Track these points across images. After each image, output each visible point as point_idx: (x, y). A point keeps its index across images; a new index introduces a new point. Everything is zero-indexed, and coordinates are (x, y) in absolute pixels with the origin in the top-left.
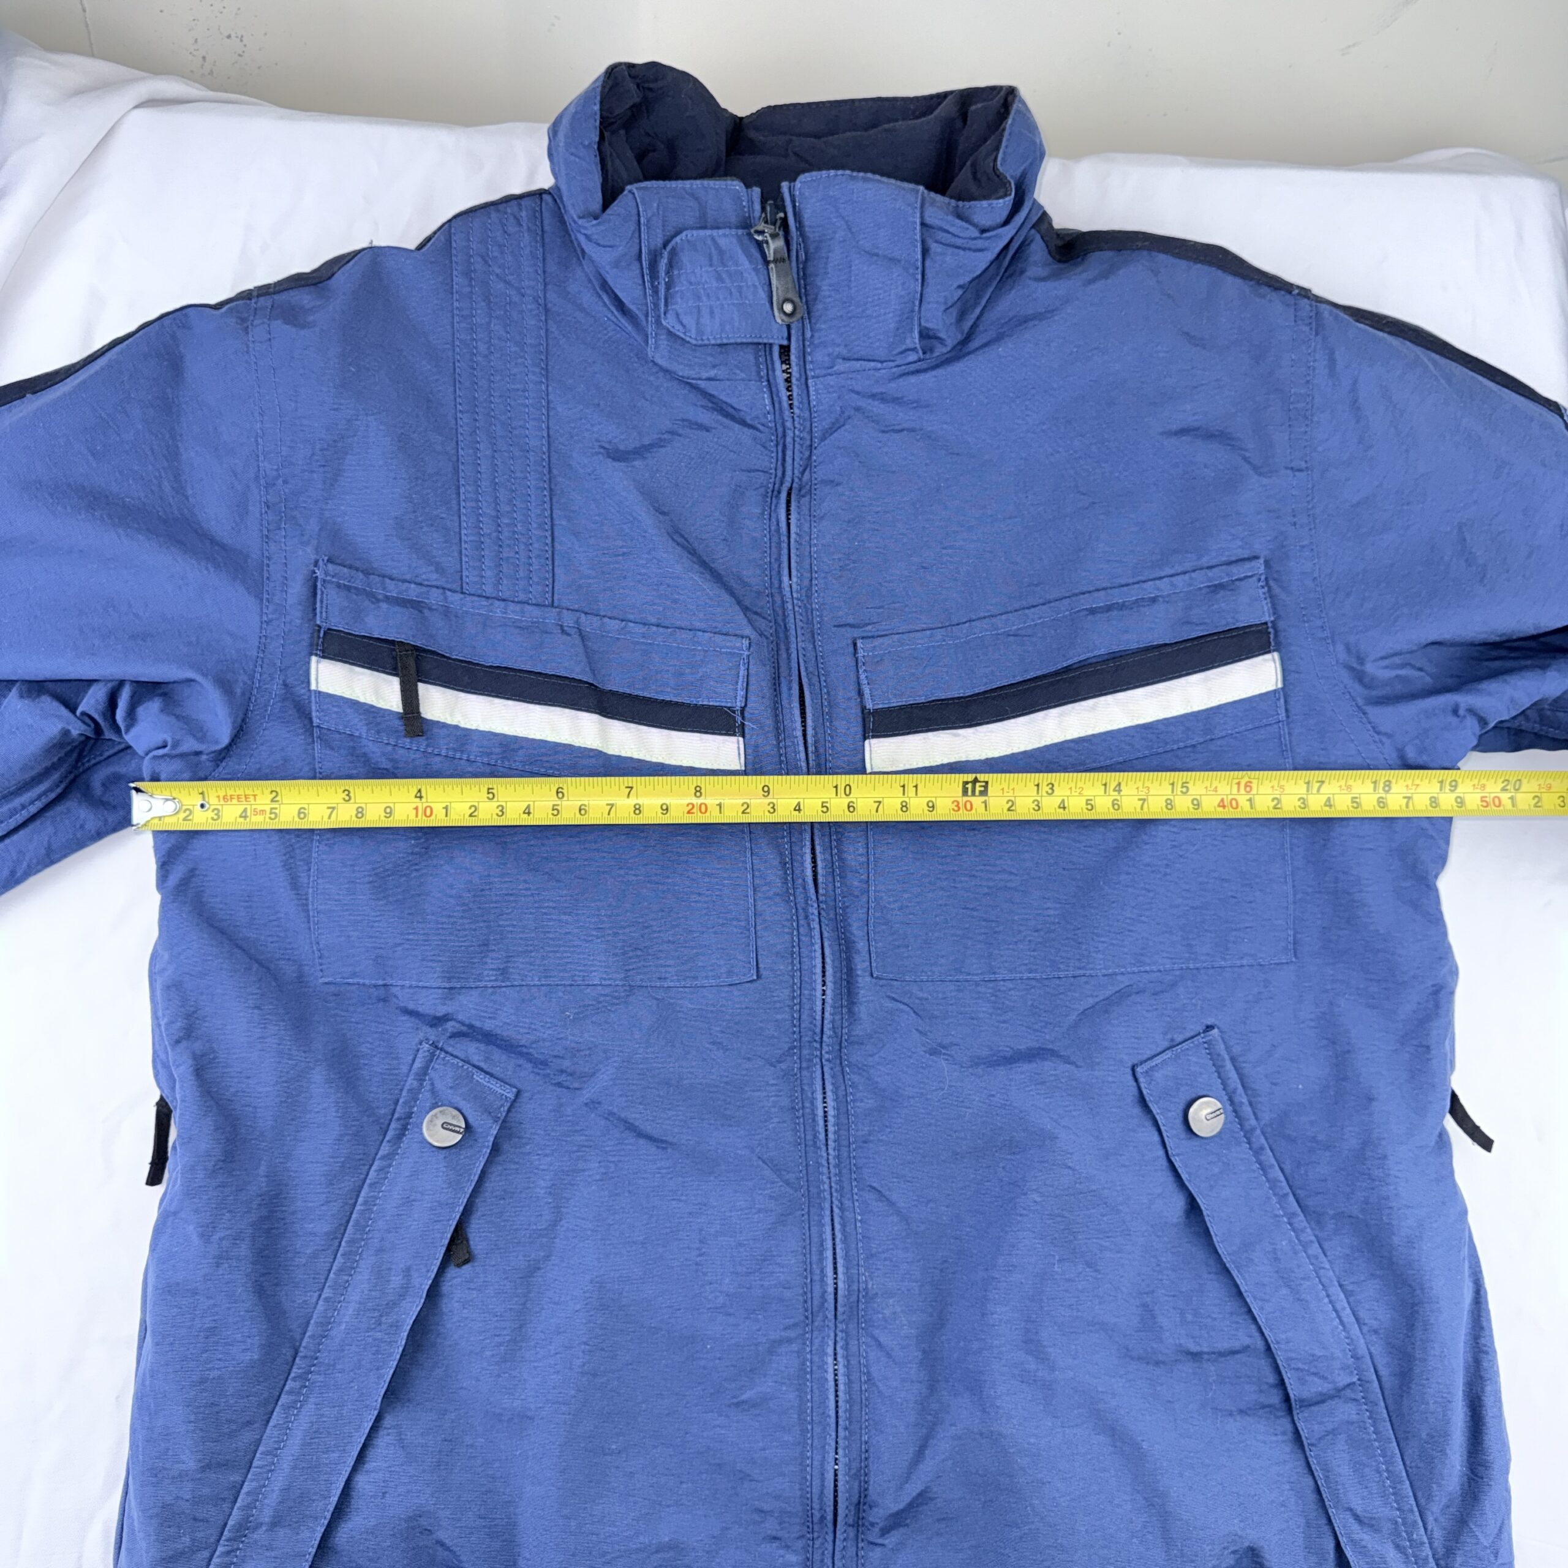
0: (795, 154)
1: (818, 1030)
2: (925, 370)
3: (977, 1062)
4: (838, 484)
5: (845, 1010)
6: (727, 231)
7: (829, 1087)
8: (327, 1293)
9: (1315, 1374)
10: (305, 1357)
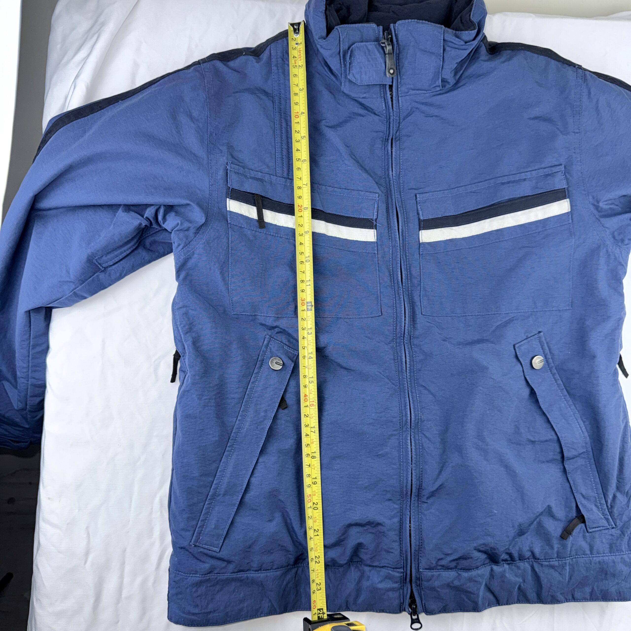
0: (393, 12)
1: (403, 333)
2: (443, 94)
3: (459, 344)
4: (410, 136)
5: (412, 326)
6: (371, 43)
7: (407, 352)
8: (239, 418)
9: (573, 448)
10: (232, 439)
